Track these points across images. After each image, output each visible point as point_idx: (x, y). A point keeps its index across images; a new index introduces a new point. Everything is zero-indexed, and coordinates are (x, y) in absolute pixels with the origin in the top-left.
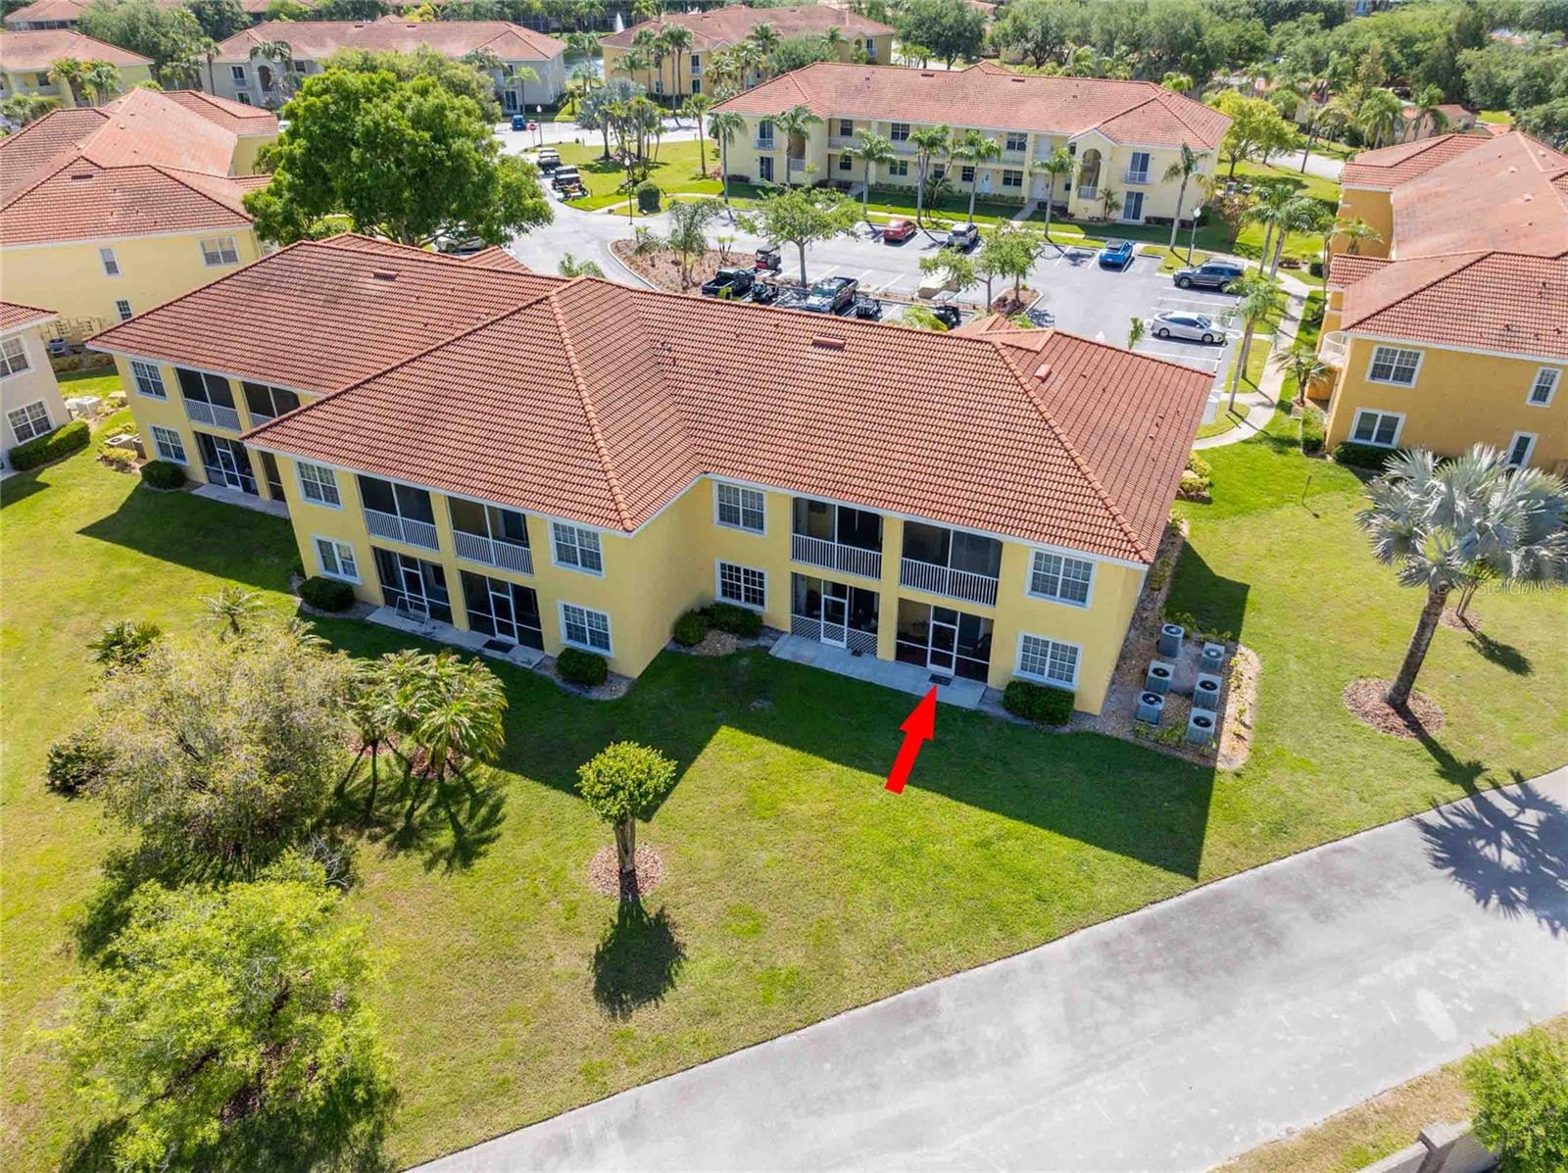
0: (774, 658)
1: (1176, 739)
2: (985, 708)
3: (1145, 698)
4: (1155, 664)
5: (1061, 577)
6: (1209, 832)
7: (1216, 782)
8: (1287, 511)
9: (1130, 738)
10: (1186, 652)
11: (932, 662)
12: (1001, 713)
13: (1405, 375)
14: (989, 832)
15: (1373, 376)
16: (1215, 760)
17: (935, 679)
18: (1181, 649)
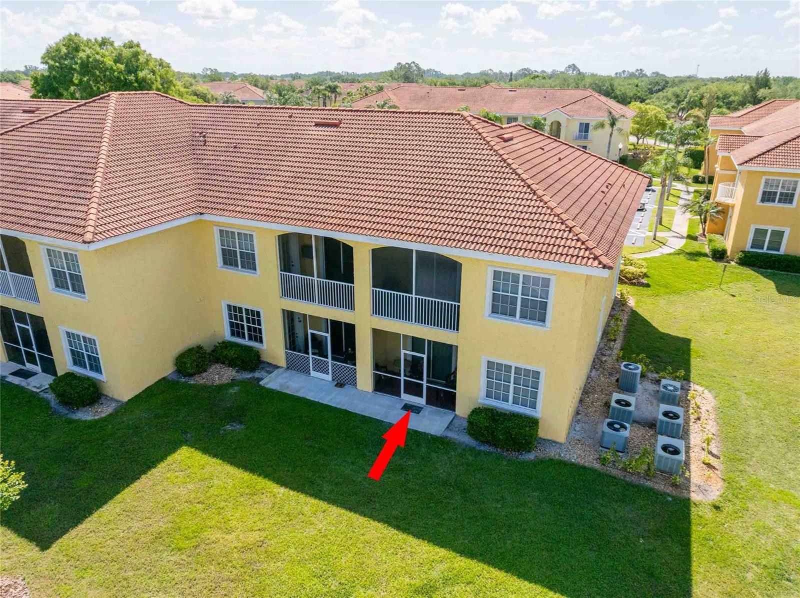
0: (264, 388)
1: (645, 467)
2: (451, 435)
3: (610, 425)
4: (616, 396)
5: (520, 296)
6: (696, 578)
7: (693, 516)
8: (709, 293)
9: (597, 466)
10: (643, 388)
11: (404, 393)
12: (466, 439)
13: (787, 198)
14: (435, 574)
15: (763, 200)
16: (689, 492)
17: (408, 407)
18: (639, 387)
